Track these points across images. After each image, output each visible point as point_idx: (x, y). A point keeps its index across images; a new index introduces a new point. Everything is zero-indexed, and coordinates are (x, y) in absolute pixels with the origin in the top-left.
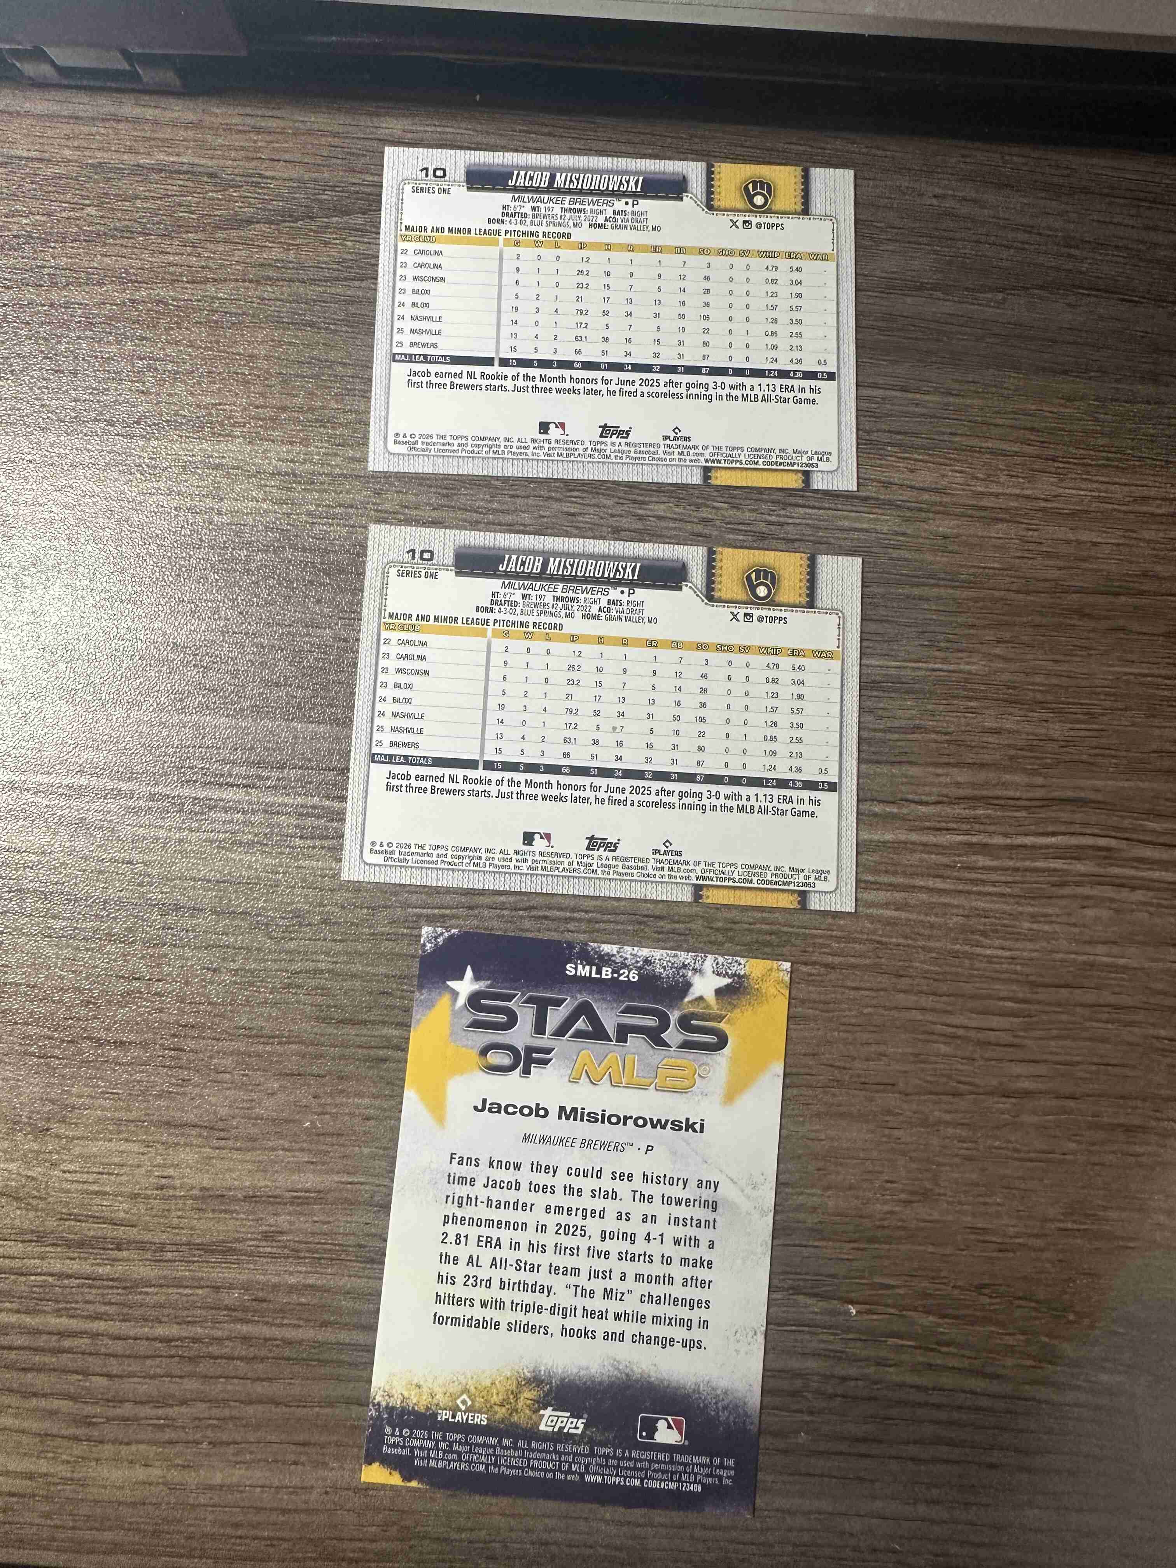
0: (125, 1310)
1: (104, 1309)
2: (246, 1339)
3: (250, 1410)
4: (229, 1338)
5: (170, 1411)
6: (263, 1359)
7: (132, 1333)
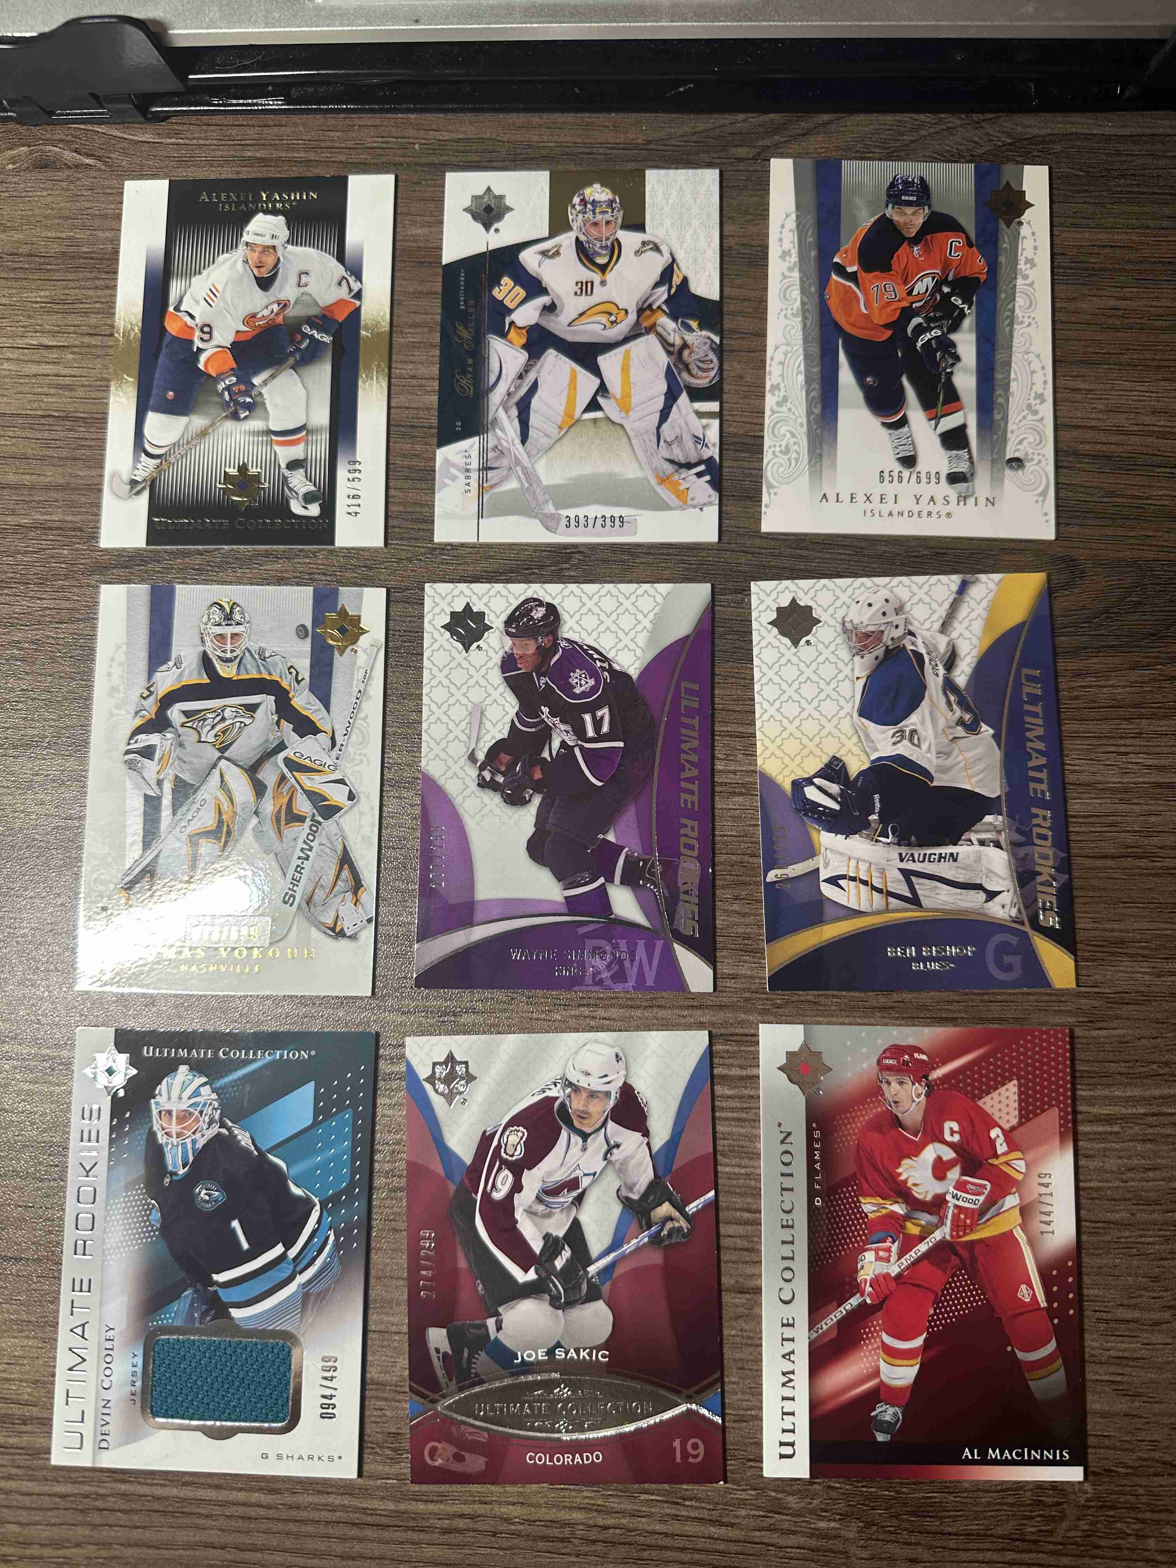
0: (30, 1473)
1: (14, 1471)
2: (124, 1495)
3: (129, 1552)
4: (112, 1495)
5: (68, 1552)
6: (137, 1512)
7: (37, 1490)
